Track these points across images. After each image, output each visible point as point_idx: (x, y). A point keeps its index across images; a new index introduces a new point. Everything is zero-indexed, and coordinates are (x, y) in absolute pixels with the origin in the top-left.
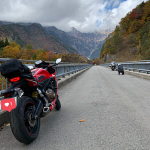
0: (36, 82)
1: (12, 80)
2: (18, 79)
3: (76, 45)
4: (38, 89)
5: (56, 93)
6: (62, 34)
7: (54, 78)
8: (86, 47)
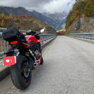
0: (29, 45)
1: (11, 43)
2: (16, 42)
3: (47, 22)
4: (29, 50)
5: (41, 53)
6: (39, 14)
7: (39, 42)
8: (54, 23)
